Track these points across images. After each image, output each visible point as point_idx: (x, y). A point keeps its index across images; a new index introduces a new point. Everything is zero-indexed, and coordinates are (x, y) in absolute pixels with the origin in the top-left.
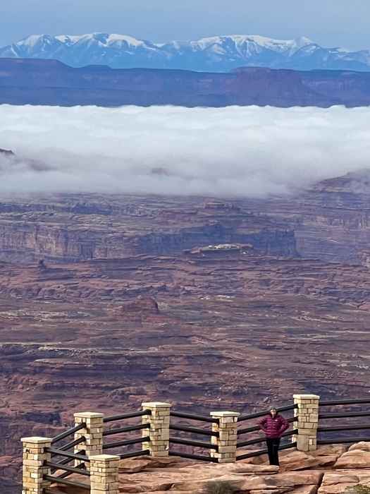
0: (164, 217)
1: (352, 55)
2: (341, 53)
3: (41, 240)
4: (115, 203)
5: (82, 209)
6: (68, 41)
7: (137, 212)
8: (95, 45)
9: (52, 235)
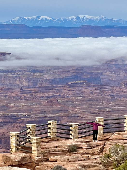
0: (59, 73)
1: (117, 21)
2: (113, 20)
3: (21, 81)
4: (44, 69)
5: (34, 71)
6: (28, 18)
7: (51, 72)
8: (36, 19)
9: (24, 79)
